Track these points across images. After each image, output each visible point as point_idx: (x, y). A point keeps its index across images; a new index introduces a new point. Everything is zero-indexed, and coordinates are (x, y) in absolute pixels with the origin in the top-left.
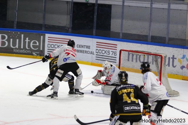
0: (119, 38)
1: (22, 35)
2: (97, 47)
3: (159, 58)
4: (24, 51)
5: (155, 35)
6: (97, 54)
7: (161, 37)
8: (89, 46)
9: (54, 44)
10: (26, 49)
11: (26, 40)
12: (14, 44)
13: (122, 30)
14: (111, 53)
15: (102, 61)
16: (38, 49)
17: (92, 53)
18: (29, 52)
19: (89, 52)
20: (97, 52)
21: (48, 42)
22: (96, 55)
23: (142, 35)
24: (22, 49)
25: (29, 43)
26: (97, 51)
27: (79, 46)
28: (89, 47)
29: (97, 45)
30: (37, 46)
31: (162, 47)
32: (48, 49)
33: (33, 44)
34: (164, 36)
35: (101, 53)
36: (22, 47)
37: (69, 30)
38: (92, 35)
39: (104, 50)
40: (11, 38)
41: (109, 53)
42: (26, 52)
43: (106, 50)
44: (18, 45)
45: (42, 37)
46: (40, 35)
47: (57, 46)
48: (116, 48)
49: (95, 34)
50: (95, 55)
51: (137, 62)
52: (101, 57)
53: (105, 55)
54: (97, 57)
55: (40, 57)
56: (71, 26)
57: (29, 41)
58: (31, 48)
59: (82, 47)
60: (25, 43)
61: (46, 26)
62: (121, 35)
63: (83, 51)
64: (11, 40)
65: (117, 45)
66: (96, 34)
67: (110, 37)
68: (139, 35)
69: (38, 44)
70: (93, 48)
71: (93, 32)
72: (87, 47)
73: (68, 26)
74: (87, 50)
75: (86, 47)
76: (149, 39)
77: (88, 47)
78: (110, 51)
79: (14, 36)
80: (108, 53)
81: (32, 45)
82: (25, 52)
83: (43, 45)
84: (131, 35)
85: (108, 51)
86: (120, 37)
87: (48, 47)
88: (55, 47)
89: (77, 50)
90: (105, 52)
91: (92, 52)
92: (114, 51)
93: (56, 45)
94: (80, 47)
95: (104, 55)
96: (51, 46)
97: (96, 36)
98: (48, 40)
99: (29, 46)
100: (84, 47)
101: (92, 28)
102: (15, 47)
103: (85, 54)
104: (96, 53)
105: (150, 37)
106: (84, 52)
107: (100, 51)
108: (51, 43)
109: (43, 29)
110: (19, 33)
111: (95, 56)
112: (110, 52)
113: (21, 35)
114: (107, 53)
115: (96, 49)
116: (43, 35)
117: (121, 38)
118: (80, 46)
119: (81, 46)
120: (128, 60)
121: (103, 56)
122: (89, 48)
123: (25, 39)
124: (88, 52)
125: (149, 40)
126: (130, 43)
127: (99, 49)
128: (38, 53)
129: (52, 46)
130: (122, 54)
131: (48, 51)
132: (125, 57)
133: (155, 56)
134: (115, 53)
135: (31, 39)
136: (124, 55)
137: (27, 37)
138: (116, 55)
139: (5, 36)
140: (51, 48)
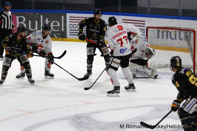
1: (42, 16)
3: (192, 33)
5: (187, 9)
7: (193, 10)
11: (46, 21)
12: (33, 26)
13: (149, 4)
16: (59, 30)
21: (70, 22)
23: (172, 9)
29: (123, 22)
30: (58, 27)
31: (194, 21)
32: (70, 30)
37: (92, 7)
38: (118, 12)
40: (30, 20)
44: (38, 26)
45: (63, 17)
48: (144, 25)
51: (168, 39)
55: (61, 39)
56: (94, 3)
57: (49, 22)
61: (67, 5)
62: (149, 10)
64: (30, 22)
65: (145, 21)
67: (136, 13)
68: (169, 9)
69: (59, 25)
71: (118, 9)
73: (90, 4)
76: (180, 13)
79: (32, 18)
81: (53, 26)
83: (64, 26)
84: (160, 9)
86: (148, 13)
87: (70, 28)
92: (142, 28)
96: (73, 27)
97: (121, 12)
98: (70, 19)
101: (117, 4)
102: (35, 29)
105: (180, 10)
108: (73, 23)
109: (64, 8)
110: (37, 14)
113: (40, 16)
116: (63, 14)
117: (150, 13)
120: (158, 38)
123: (44, 20)
128: (60, 34)
129: (75, 26)
130: (148, 31)
131: (70, 32)
132: (152, 35)
133: (185, 31)
134: (143, 30)
135: (51, 20)
136: (151, 32)
137: (47, 18)
138: (144, 33)
139: (22, 18)
140: (73, 29)
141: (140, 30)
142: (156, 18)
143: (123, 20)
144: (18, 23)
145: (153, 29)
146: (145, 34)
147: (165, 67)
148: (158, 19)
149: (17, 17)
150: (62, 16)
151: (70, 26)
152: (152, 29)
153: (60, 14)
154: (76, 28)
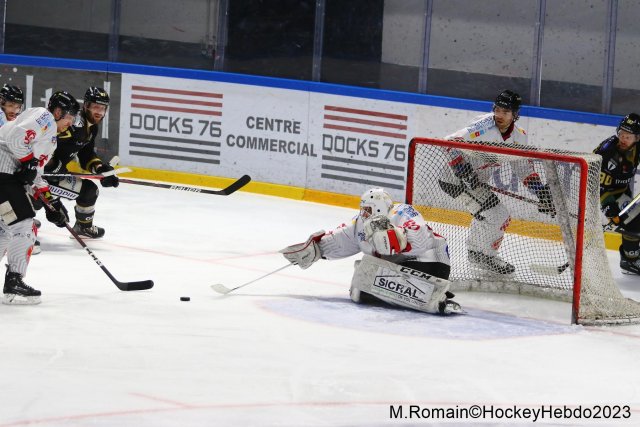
0: (416, 91)
1: (30, 80)
2: (326, 126)
3: (573, 168)
5: (560, 80)
6: (327, 153)
7: (583, 86)
8: (295, 123)
9: (157, 113)
11: (44, 96)
13: (425, 56)
14: (383, 150)
15: (347, 183)
17: (308, 150)
19: (296, 148)
20: (328, 145)
21: (134, 105)
22: (324, 157)
23: (507, 78)
26: (328, 140)
27: (255, 123)
28: (295, 127)
29: (326, 117)
31: (586, 126)
32: (132, 135)
34: (597, 83)
35: (342, 151)
37: (217, 57)
38: (309, 78)
39: (354, 140)
41: (377, 150)
43: (362, 137)
45: (107, 85)
46: (101, 77)
47: (168, 121)
49: (319, 75)
50: (320, 157)
52: (344, 165)
53: (360, 157)
54: (324, 167)
56: (225, 43)
59: (269, 124)
61: (125, 42)
62: (423, 79)
63: (272, 141)
65: (405, 118)
66: (322, 75)
67: (378, 87)
68: (494, 77)
70: (313, 132)
71: (311, 66)
72: (285, 127)
73: (211, 43)
74: (288, 137)
75: (282, 125)
76: (537, 93)
77: (292, 128)
78: (381, 143)
80: (371, 148)
83: (110, 119)
84: (465, 77)
85: (371, 142)
86: (420, 88)
87: (132, 127)
88: (161, 127)
89: (249, 138)
90: (360, 147)
91: (306, 145)
92: (396, 141)
93: (166, 118)
94: (258, 128)
95: (356, 157)
96: (143, 124)
97: (322, 81)
98: (134, 97)
100: (275, 124)
101: (307, 50)
103: (280, 156)
104: (324, 148)
105: (537, 85)
106: (277, 148)
107: (340, 142)
108: (144, 112)
109: (113, 53)
110: (15, 70)
111: (319, 161)
112: (380, 147)
113: (25, 80)
114: (368, 151)
115: (325, 136)
116: (110, 77)
117: (425, 89)
118: (258, 123)
119: (264, 122)
121: (349, 161)
122: (295, 132)
123: (39, 94)
124: (292, 148)
125: (536, 98)
126: (457, 110)
127: (334, 133)
129: (150, 123)
130: (417, 155)
131: (132, 144)
132: (431, 169)
133: (550, 162)
134: (399, 149)
136: (426, 160)
137: (48, 88)
138: (403, 160)
140: (142, 131)
141: (388, 148)
142: (448, 110)
143: (327, 108)
145: (433, 148)
146: (405, 164)
147: (470, 289)
148: (455, 111)
150: (105, 83)
151: (131, 123)
152: (430, 146)
153: (97, 73)
154: (153, 129)
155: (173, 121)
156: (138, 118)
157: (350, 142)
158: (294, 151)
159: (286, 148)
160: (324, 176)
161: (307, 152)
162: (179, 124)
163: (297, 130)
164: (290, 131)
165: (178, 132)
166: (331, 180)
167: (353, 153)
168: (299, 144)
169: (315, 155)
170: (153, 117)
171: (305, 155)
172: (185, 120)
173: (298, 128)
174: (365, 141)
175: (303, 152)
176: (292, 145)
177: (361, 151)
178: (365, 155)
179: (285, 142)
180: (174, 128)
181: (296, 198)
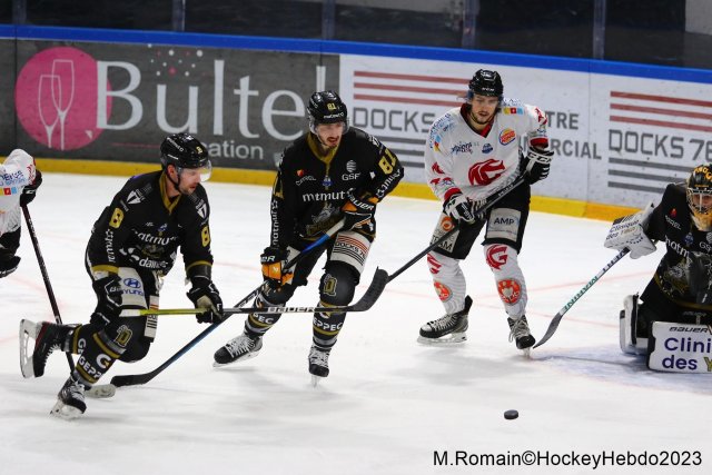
1: (219, 66)
2: (614, 119)
4: (229, 149)
6: (615, 155)
8: (572, 115)
9: (388, 107)
10: (240, 140)
11: (238, 87)
12: (177, 113)
14: (690, 149)
15: (643, 193)
17: (587, 151)
18: (257, 152)
19: (573, 148)
20: (616, 143)
21: (357, 97)
22: (612, 160)
24: (219, 139)
25: (256, 105)
26: (616, 137)
28: (571, 121)
29: (614, 106)
30: (297, 118)
33: (277, 112)
35: (635, 151)
36: (218, 129)
37: (467, 31)
38: (589, 55)
39: (651, 136)
40: (160, 81)
41: (681, 148)
42: (242, 152)
43: (660, 131)
44: (199, 116)
45: (321, 72)
46: (312, 61)
47: (402, 117)
49: (602, 52)
50: (605, 159)
52: (639, 170)
53: (660, 158)
54: (611, 173)
56: (476, 11)
57: (256, 93)
58: (264, 133)
60: (232, 103)
61: (343, 13)
64: (162, 90)
67: (681, 65)
69: (300, 110)
70: (596, 125)
71: (591, 39)
72: (559, 120)
73: (457, 12)
74: (563, 134)
75: (554, 119)
77: (567, 122)
78: (687, 139)
79: (173, 71)
80: (674, 147)
81: (274, 117)
82: (236, 152)
85: (674, 139)
88: (394, 125)
90: (659, 145)
91: (586, 145)
92: (707, 137)
93: (400, 113)
95: (653, 159)
96: (370, 120)
97: (606, 57)
98: (357, 85)
99: (255, 121)
101: (586, 18)
102: (183, 129)
104: (611, 148)
107: (632, 145)
108: (370, 105)
109: (328, 28)
110: (200, 53)
111: (606, 166)
112: (685, 144)
113: (212, 67)
114: (670, 150)
115: (611, 132)
116: (324, 60)
121: (645, 164)
122: (571, 127)
123: (231, 84)
124: (569, 148)
127: (624, 127)
129: (378, 119)
134: (711, 147)
135: (262, 86)
137: (243, 76)
139: (124, 71)
141: (697, 146)
143: (614, 94)
144: (103, 93)
149: (102, 68)
150: (318, 68)
151: (355, 119)
153: (310, 56)
154: (383, 127)
155: (409, 116)
156: (363, 113)
157: (646, 139)
158: (571, 153)
159: (561, 149)
160: (611, 184)
161: (588, 154)
162: (418, 120)
163: (574, 125)
164: (565, 127)
165: (416, 130)
166: (621, 190)
167: (649, 153)
168: (577, 143)
169: (599, 158)
170: (383, 111)
171: (586, 157)
172: (425, 115)
173: (576, 121)
174: (665, 138)
175: (583, 154)
176: (568, 145)
177: (660, 150)
178: (666, 155)
179: (558, 141)
180: (410, 125)
181: (575, 214)
